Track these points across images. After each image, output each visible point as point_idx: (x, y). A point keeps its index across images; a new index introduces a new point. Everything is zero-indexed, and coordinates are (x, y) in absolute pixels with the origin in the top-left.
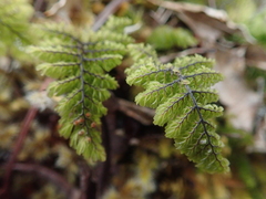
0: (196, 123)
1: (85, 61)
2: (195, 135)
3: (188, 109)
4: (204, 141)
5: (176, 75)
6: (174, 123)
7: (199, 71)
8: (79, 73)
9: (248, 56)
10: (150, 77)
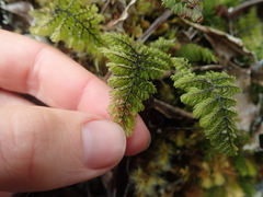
0: (221, 119)
1: (139, 68)
2: (219, 127)
3: (217, 109)
4: (225, 132)
5: (209, 85)
6: (207, 116)
7: (225, 84)
8: (132, 75)
9: (253, 75)
10: (191, 84)
